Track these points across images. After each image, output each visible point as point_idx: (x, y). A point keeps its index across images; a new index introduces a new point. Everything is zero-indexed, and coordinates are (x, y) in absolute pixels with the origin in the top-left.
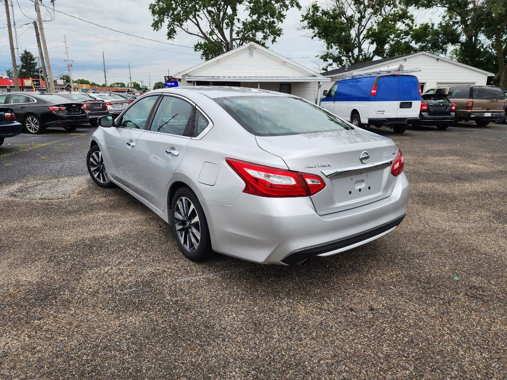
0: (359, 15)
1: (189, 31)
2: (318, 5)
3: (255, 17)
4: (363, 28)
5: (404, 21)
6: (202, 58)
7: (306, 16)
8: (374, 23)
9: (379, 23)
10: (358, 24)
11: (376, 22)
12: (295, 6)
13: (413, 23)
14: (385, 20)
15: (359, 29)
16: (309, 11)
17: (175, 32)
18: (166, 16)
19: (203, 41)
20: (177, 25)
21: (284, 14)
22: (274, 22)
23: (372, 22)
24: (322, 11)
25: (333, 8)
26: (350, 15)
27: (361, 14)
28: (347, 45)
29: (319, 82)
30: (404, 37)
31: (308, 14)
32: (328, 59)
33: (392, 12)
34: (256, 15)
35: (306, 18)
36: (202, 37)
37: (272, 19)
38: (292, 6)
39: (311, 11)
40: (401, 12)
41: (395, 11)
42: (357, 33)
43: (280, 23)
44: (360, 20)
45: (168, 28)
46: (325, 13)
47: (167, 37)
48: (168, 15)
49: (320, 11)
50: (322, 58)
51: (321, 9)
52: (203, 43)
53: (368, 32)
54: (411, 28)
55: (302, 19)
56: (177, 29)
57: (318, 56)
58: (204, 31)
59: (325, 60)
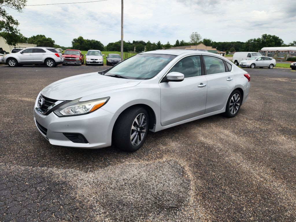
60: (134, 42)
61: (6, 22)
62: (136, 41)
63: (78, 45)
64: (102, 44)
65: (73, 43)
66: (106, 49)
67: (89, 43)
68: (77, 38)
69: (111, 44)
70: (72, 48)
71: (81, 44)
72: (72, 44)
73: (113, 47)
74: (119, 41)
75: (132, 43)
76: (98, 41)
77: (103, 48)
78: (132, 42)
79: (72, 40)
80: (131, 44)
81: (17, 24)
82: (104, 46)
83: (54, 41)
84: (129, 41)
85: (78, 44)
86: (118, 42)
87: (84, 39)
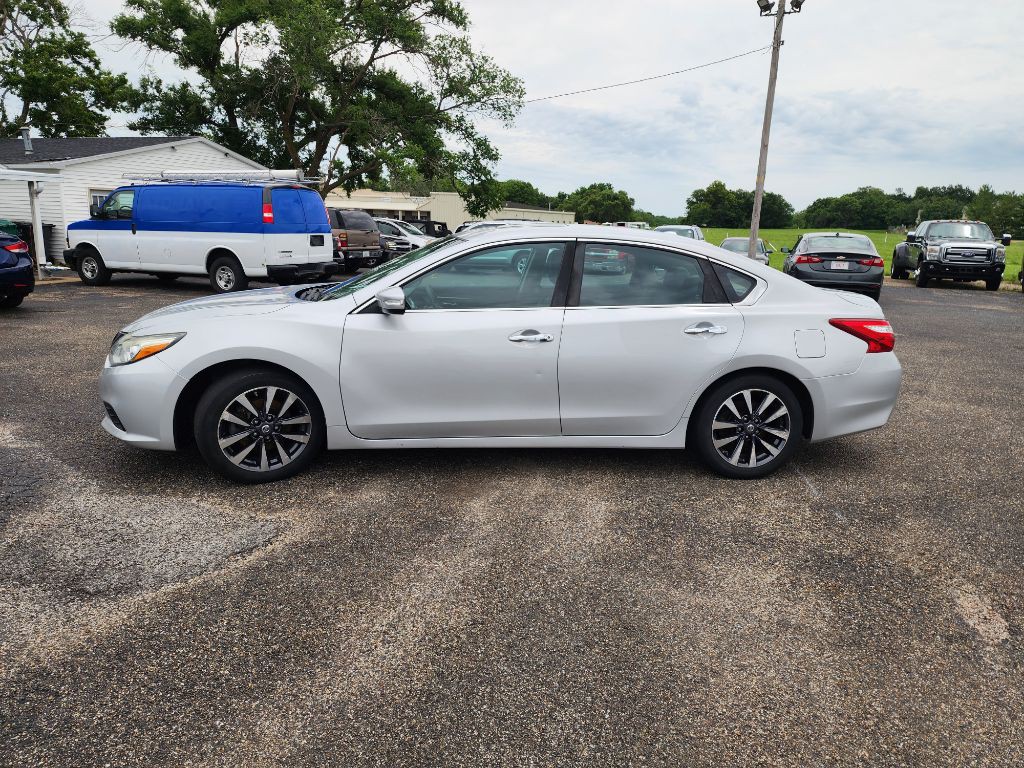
29: (31, 183)
60: (921, 192)
61: (472, 154)
62: (929, 185)
63: (705, 210)
64: (787, 205)
65: (690, 203)
66: (803, 222)
67: (742, 201)
68: (704, 186)
69: (822, 204)
70: (683, 221)
71: (714, 206)
72: (688, 208)
73: (828, 214)
74: (855, 190)
75: (913, 195)
76: (776, 193)
77: (790, 218)
78: (911, 192)
79: (689, 194)
80: (909, 200)
81: (494, 157)
82: (793, 210)
83: (633, 200)
84: (900, 190)
85: (706, 206)
86: (854, 194)
87: (728, 188)
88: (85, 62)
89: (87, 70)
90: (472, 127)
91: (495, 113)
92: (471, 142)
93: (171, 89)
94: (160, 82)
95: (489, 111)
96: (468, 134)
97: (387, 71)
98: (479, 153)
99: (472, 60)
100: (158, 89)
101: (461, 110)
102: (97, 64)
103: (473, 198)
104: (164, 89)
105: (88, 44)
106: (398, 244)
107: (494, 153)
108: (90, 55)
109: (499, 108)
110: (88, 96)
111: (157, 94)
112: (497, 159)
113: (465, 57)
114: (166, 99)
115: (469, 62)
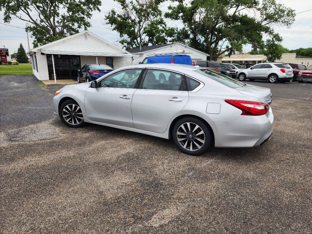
0: (138, 20)
1: (22, 18)
2: (115, 11)
3: (71, 13)
4: (141, 27)
5: (162, 25)
6: (32, 37)
7: (108, 17)
8: (146, 25)
9: (149, 25)
10: (138, 25)
11: (147, 24)
12: (96, 9)
13: (166, 26)
14: (152, 24)
15: (139, 28)
16: (109, 14)
17: (10, 18)
18: (3, 7)
19: (33, 25)
20: (12, 13)
21: (91, 14)
22: (84, 18)
23: (145, 24)
24: (118, 14)
25: (123, 14)
26: (133, 19)
27: (140, 19)
28: (133, 36)
29: (132, 57)
30: (162, 33)
31: (109, 16)
32: (124, 43)
33: (155, 19)
34: (71, 12)
35: (108, 18)
36: (33, 23)
37: (83, 16)
38: (94, 9)
39: (111, 14)
40: (160, 20)
41: (156, 19)
42: (138, 29)
43: (89, 18)
44: (139, 22)
45: (4, 15)
46: (119, 16)
47: (4, 21)
48: (4, 6)
49: (116, 15)
50: (120, 42)
51: (116, 14)
52: (32, 27)
53: (144, 30)
54: (165, 29)
55: (106, 18)
56: (12, 16)
57: (118, 41)
58: (34, 19)
59: (122, 44)
88: (163, 25)
89: (163, 27)
90: (273, 30)
91: (283, 24)
92: (272, 36)
93: (180, 30)
94: (177, 28)
95: (280, 24)
96: (271, 33)
97: (244, 15)
98: (274, 39)
99: (275, 6)
100: (177, 31)
101: (269, 25)
102: (166, 25)
103: (270, 56)
104: (179, 30)
105: (164, 21)
106: (230, 72)
107: (280, 39)
108: (164, 24)
109: (285, 22)
110: (164, 34)
111: (177, 32)
112: (281, 41)
113: (273, 6)
114: (179, 33)
115: (274, 7)
